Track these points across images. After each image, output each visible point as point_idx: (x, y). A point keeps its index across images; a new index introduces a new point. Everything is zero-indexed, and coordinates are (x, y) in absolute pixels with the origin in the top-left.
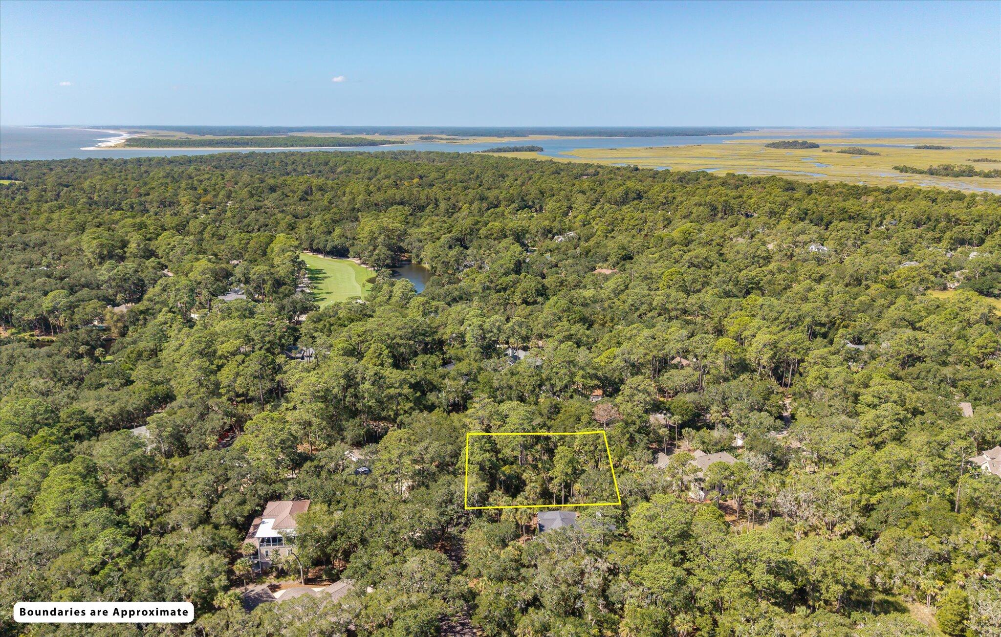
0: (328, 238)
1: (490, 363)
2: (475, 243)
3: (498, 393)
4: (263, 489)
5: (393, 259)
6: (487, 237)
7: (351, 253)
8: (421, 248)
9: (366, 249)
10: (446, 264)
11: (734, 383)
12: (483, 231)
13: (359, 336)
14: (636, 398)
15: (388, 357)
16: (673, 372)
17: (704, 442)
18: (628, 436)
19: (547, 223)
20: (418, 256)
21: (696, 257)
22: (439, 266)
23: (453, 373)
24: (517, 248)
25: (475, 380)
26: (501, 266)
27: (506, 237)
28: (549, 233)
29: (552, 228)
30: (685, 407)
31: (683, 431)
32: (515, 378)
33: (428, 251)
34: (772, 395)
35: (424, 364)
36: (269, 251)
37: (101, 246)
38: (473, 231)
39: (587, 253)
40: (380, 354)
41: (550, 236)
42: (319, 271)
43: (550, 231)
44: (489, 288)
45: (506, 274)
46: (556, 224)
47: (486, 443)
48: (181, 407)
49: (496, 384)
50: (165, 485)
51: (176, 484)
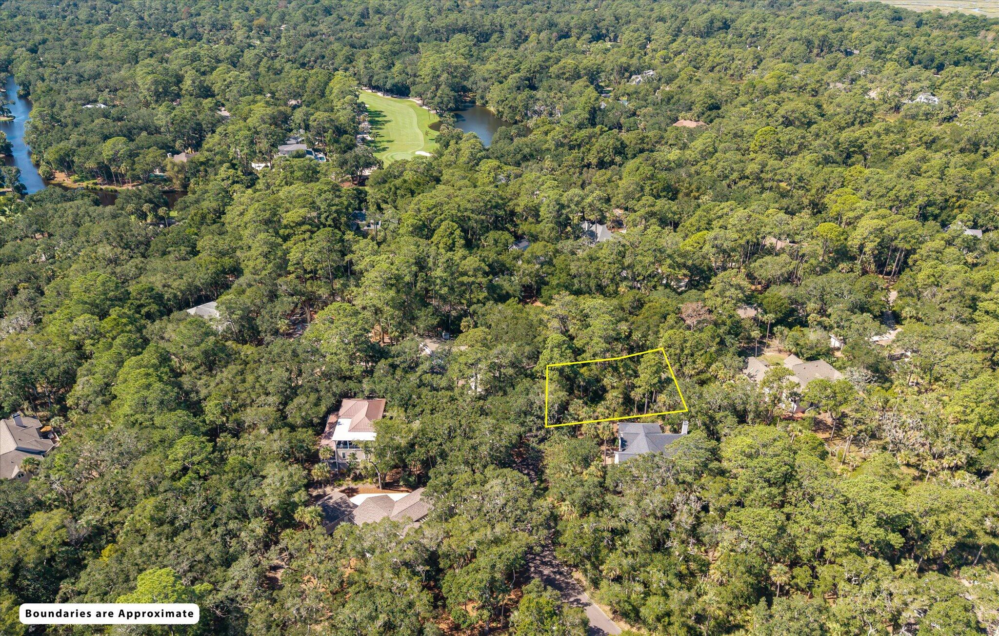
0: (389, 74)
1: (567, 245)
2: (545, 83)
3: (576, 281)
4: (338, 386)
5: (456, 101)
6: (558, 77)
7: (412, 93)
8: (486, 89)
9: (429, 88)
10: (513, 109)
11: (834, 274)
12: (554, 70)
13: (429, 210)
14: (728, 294)
15: (460, 237)
16: (768, 258)
17: (798, 344)
18: (718, 340)
19: (624, 59)
20: (482, 98)
21: (793, 111)
22: (507, 111)
23: (527, 255)
24: (591, 92)
25: (550, 263)
26: (576, 117)
27: (579, 77)
28: (626, 72)
29: (629, 66)
30: (779, 304)
31: (775, 329)
32: (594, 265)
33: (495, 93)
34: (875, 292)
35: (496, 241)
36: (327, 91)
37: (156, 82)
38: (543, 68)
39: (669, 100)
40: (452, 233)
41: (627, 74)
42: (378, 114)
43: (626, 70)
44: (562, 145)
45: (580, 127)
46: (634, 61)
47: (566, 349)
48: (250, 285)
49: (573, 271)
50: (239, 378)
51: (250, 378)
